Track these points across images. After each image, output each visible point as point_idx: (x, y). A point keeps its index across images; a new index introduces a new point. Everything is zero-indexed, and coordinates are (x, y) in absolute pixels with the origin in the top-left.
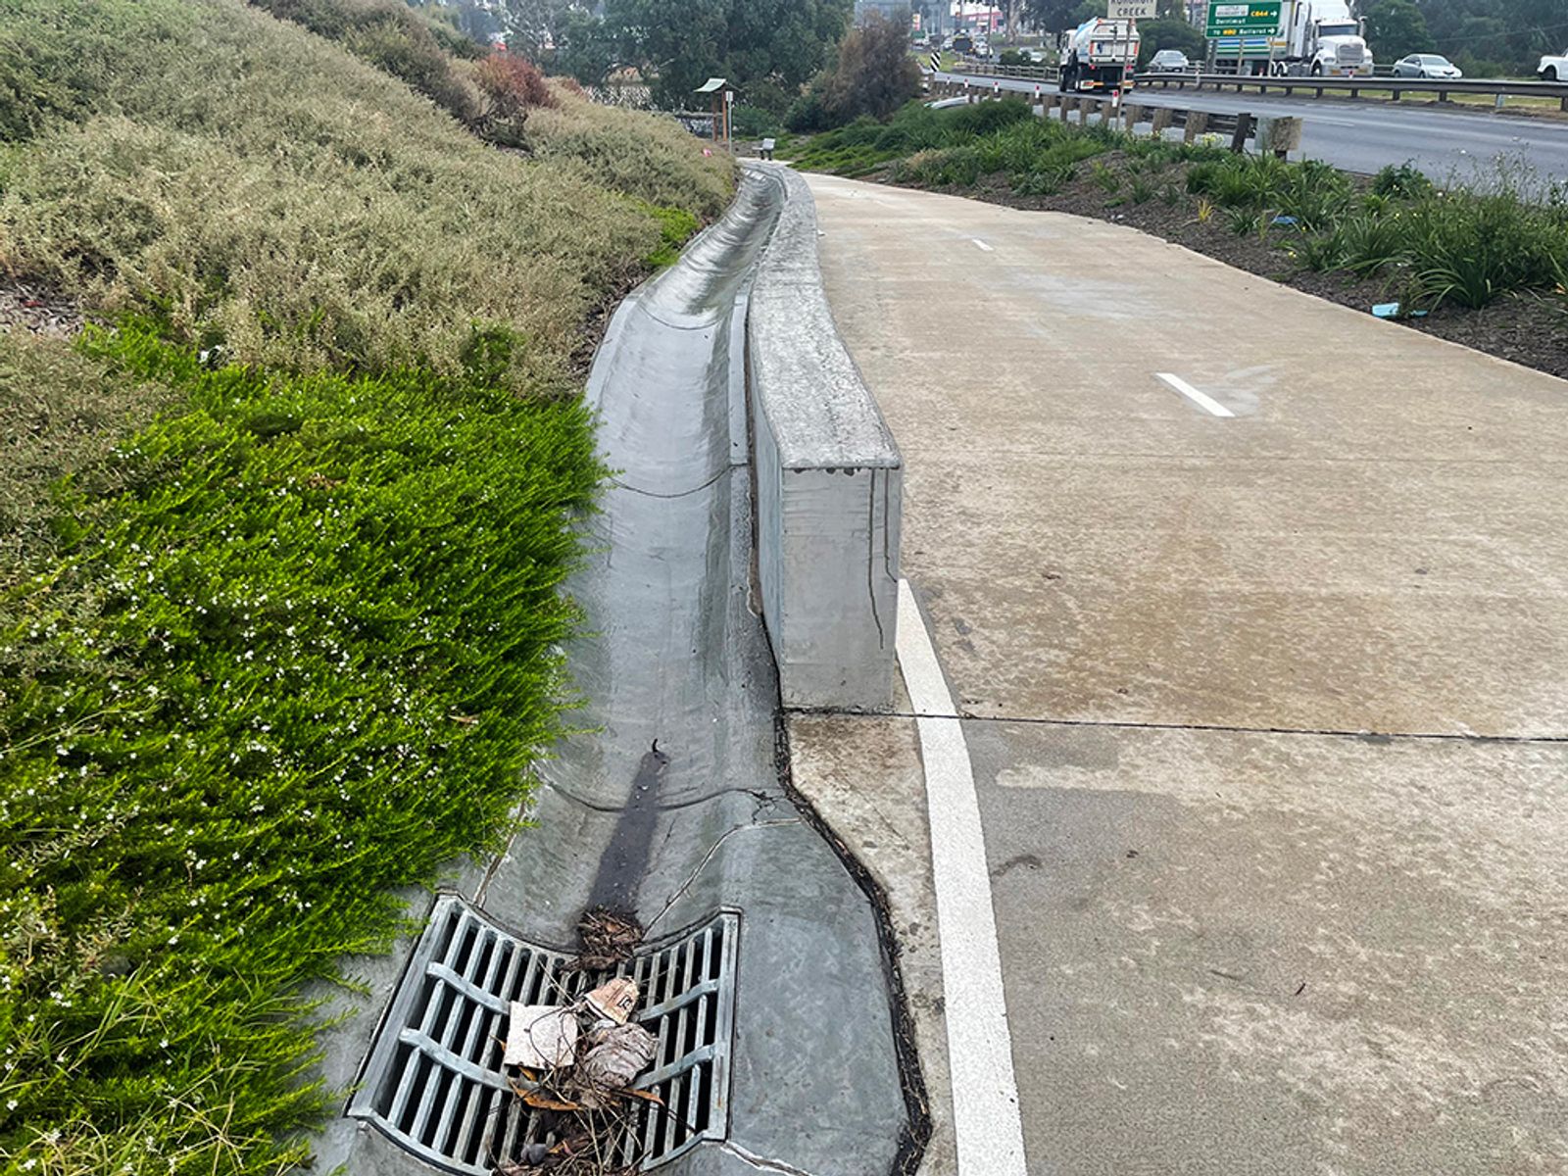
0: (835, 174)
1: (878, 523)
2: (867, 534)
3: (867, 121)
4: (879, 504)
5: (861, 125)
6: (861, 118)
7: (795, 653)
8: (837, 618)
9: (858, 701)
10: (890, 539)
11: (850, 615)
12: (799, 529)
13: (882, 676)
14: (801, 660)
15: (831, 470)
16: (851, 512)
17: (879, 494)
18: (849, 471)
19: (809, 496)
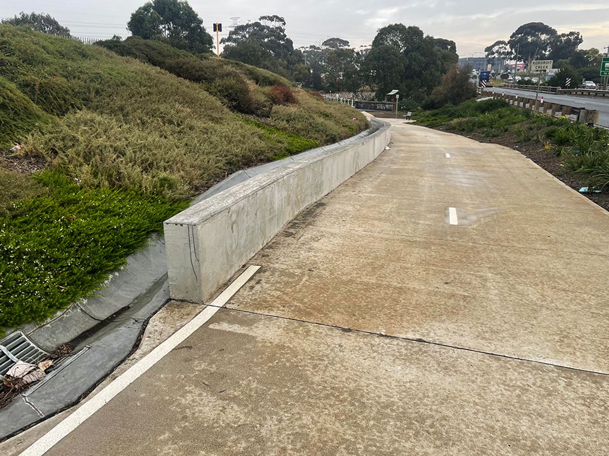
0: (426, 126)
1: (192, 242)
2: (189, 245)
3: (449, 106)
4: (191, 236)
5: (446, 107)
6: (447, 105)
7: (172, 281)
8: (183, 271)
9: (192, 298)
10: (196, 247)
11: (186, 270)
12: (169, 241)
13: (198, 291)
14: (174, 283)
15: (176, 224)
16: (183, 238)
17: (191, 233)
18: (182, 225)
19: (171, 232)
